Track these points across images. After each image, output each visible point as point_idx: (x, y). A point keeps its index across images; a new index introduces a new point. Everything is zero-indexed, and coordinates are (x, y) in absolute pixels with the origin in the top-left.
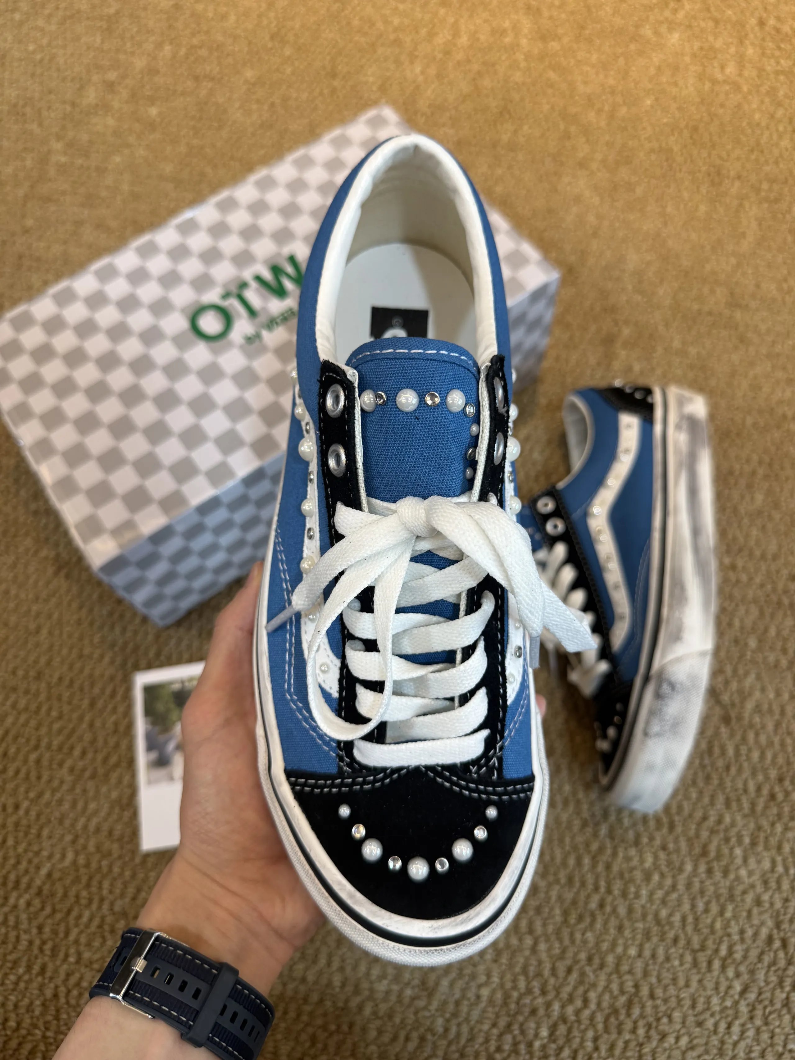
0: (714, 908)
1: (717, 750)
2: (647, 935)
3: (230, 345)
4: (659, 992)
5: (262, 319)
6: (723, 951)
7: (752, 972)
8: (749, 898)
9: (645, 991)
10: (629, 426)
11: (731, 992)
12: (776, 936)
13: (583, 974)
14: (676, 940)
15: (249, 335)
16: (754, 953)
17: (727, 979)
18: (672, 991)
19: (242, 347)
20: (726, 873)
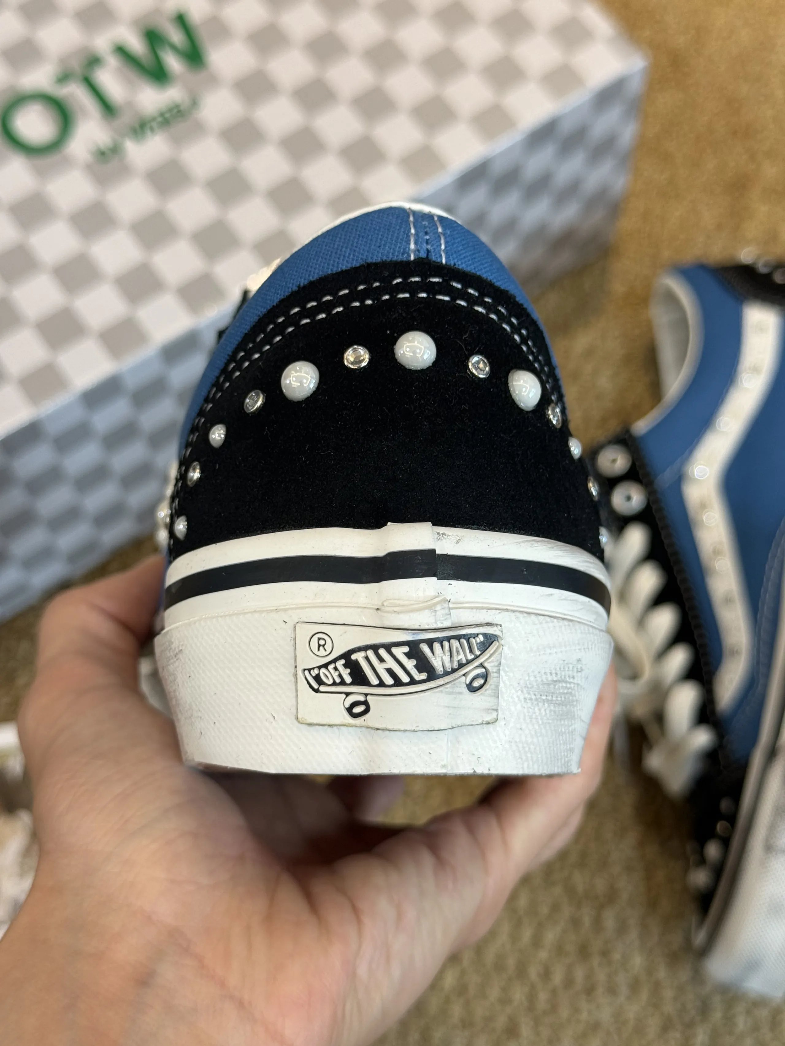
3: (68, 163)
5: (126, 119)
10: (761, 329)
15: (102, 146)
19: (89, 168)
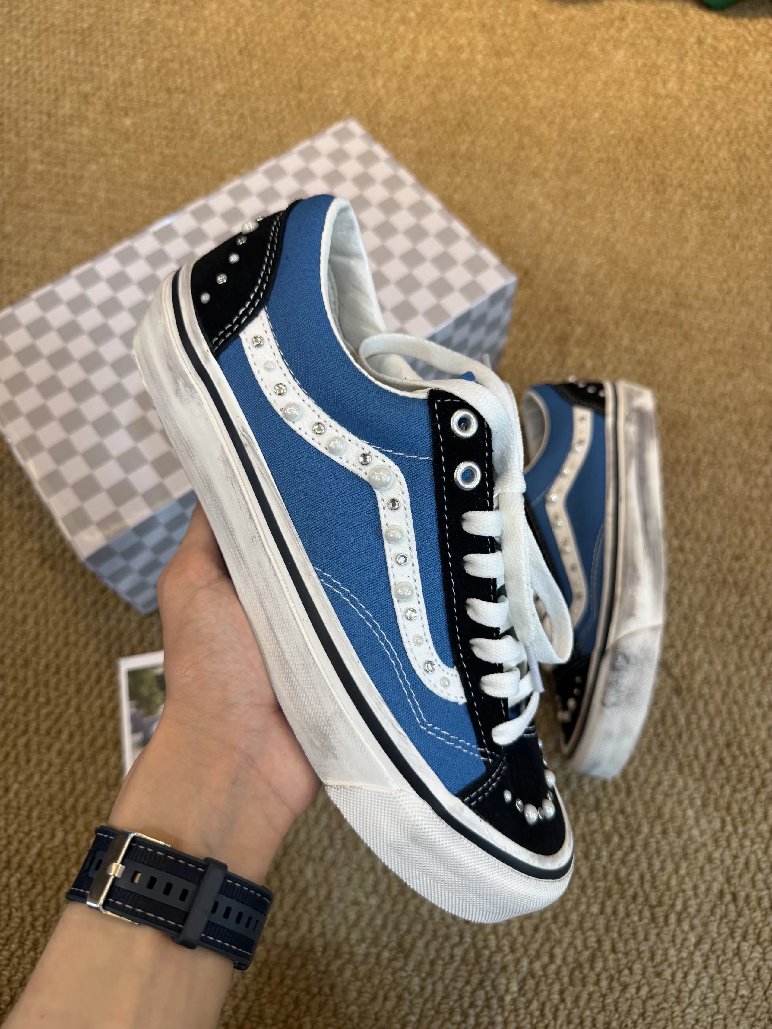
0: (670, 867)
1: (669, 720)
2: (608, 893)
4: (620, 946)
6: (679, 907)
7: (705, 925)
8: (701, 856)
9: (607, 946)
10: (582, 419)
11: (687, 944)
12: (726, 891)
13: (549, 932)
14: (635, 897)
16: (706, 907)
17: (683, 932)
18: (632, 944)
20: (679, 833)
